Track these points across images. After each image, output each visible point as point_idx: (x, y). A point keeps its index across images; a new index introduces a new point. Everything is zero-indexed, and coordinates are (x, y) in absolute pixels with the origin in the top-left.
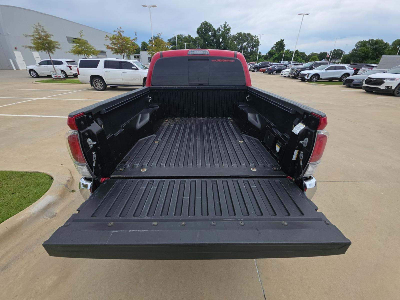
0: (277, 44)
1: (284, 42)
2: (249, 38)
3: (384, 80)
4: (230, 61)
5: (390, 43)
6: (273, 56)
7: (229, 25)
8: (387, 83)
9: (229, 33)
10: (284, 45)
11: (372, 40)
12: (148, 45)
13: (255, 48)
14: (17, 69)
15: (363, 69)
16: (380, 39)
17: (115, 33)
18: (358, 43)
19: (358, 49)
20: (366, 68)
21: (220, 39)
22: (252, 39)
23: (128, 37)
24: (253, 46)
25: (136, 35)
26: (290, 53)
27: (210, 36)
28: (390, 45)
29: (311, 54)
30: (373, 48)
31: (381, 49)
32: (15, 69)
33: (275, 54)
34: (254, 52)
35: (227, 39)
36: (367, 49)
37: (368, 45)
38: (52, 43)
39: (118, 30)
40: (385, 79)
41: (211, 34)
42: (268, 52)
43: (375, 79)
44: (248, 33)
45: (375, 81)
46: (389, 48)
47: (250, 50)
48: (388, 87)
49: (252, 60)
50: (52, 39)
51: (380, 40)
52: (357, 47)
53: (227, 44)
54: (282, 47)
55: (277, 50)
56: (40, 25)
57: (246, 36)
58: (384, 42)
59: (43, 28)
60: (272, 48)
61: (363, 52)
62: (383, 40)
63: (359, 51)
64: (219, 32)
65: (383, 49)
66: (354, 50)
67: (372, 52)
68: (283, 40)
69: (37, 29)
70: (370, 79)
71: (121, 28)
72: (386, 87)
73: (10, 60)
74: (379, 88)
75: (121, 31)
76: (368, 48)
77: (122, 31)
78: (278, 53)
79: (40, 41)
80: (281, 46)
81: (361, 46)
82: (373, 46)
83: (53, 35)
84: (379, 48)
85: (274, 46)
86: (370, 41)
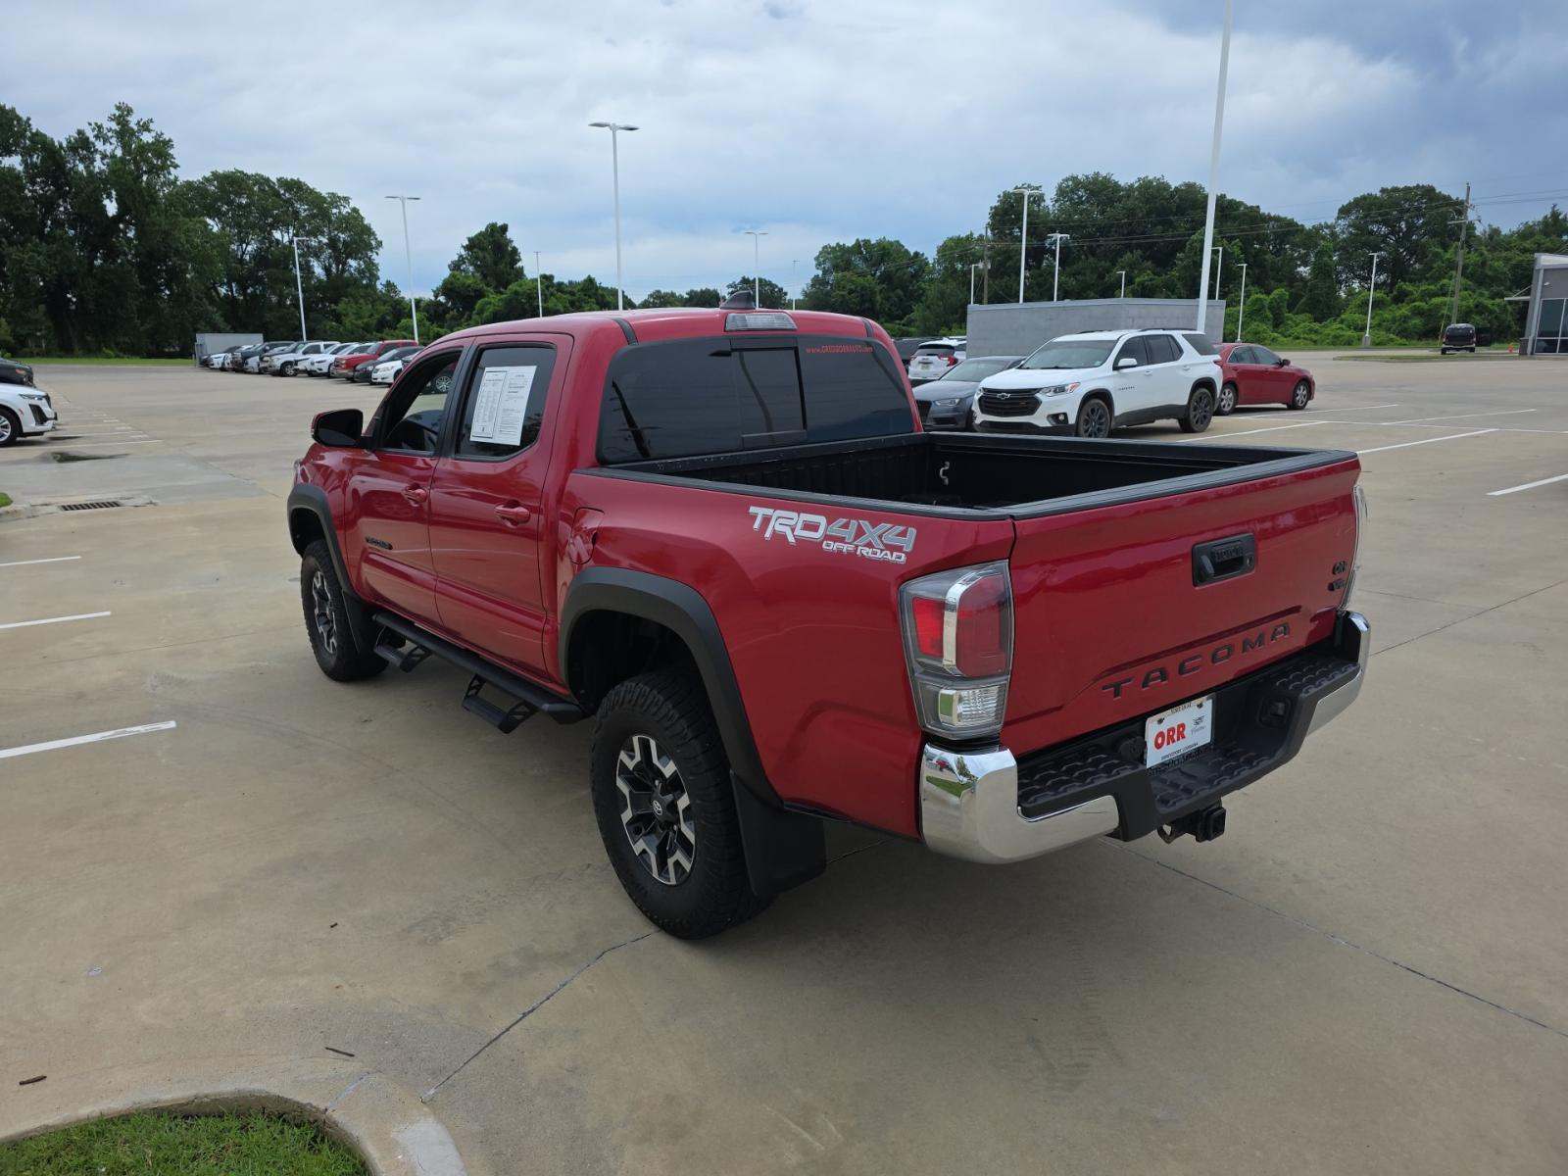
0: (473, 245)
1: (509, 235)
2: (303, 209)
3: (1038, 395)
5: (931, 255)
6: (478, 306)
7: (152, 126)
8: (1049, 405)
9: (164, 168)
10: (515, 250)
11: (867, 242)
13: (353, 263)
15: (919, 358)
16: (891, 238)
18: (821, 253)
19: (831, 278)
20: (928, 355)
21: (106, 202)
22: (324, 215)
24: (339, 253)
26: (558, 290)
27: (18, 177)
28: (931, 261)
29: (651, 296)
30: (878, 274)
31: (906, 277)
33: (480, 294)
34: (354, 282)
35: (155, 203)
36: (861, 280)
37: (857, 260)
40: (1037, 390)
41: (20, 168)
42: (440, 283)
43: (1008, 391)
44: (289, 176)
45: (1010, 399)
46: (931, 272)
47: (327, 270)
48: (1055, 417)
49: (358, 327)
51: (891, 243)
52: (825, 272)
53: (167, 233)
54: (507, 259)
55: (485, 276)
57: (277, 194)
58: (907, 251)
60: (455, 266)
61: (851, 292)
62: (902, 243)
63: (838, 285)
64: (88, 161)
65: (913, 276)
66: (816, 281)
67: (881, 291)
68: (504, 228)
70: (991, 395)
72: (1050, 419)
74: (1032, 424)
76: (862, 275)
78: (502, 293)
80: (503, 257)
81: (836, 268)
82: (877, 265)
84: (898, 275)
85: (461, 256)
86: (858, 244)
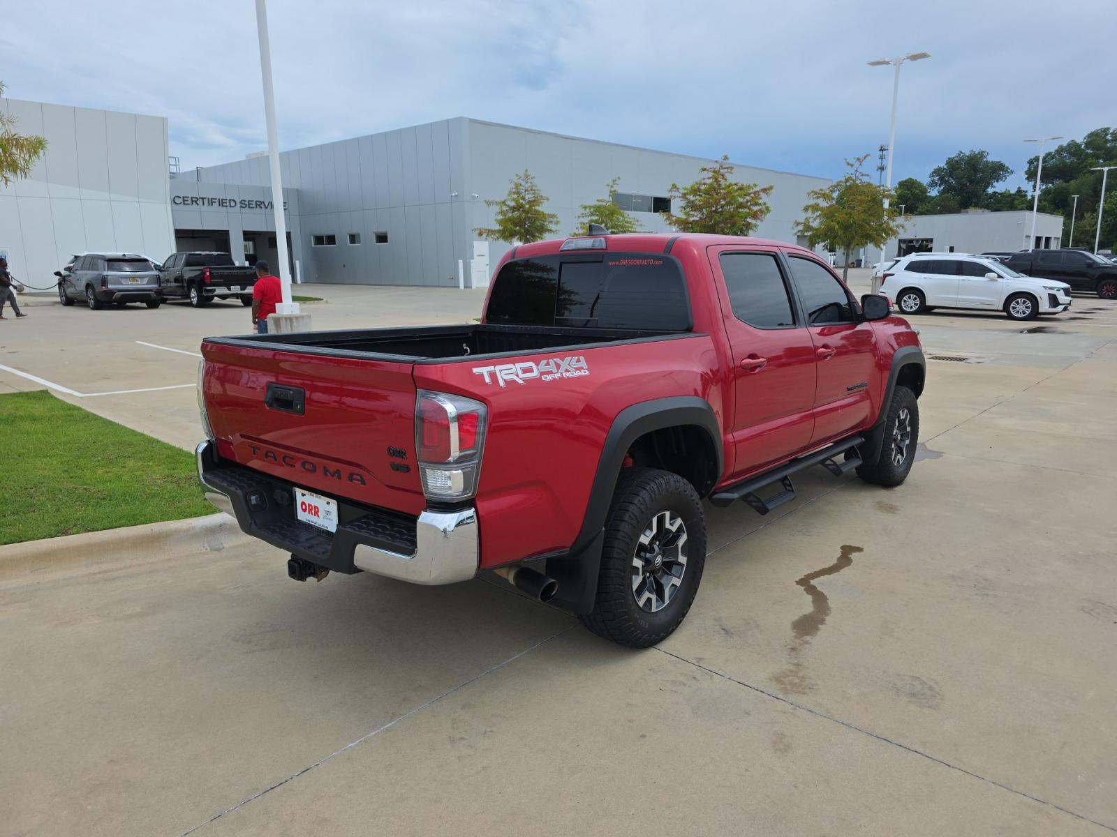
4: (651, 262)
12: (924, 191)
14: (467, 286)
17: (705, 174)
23: (743, 185)
25: (882, 158)
32: (462, 286)
38: (537, 219)
39: (717, 167)
50: (544, 208)
56: (527, 176)
59: (531, 183)
69: (518, 185)
71: (726, 158)
73: (461, 262)
75: (725, 168)
77: (728, 168)
79: (516, 214)
83: (548, 199)
